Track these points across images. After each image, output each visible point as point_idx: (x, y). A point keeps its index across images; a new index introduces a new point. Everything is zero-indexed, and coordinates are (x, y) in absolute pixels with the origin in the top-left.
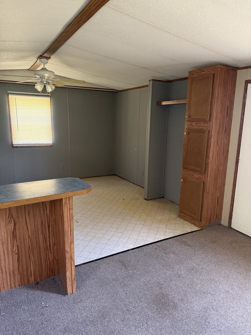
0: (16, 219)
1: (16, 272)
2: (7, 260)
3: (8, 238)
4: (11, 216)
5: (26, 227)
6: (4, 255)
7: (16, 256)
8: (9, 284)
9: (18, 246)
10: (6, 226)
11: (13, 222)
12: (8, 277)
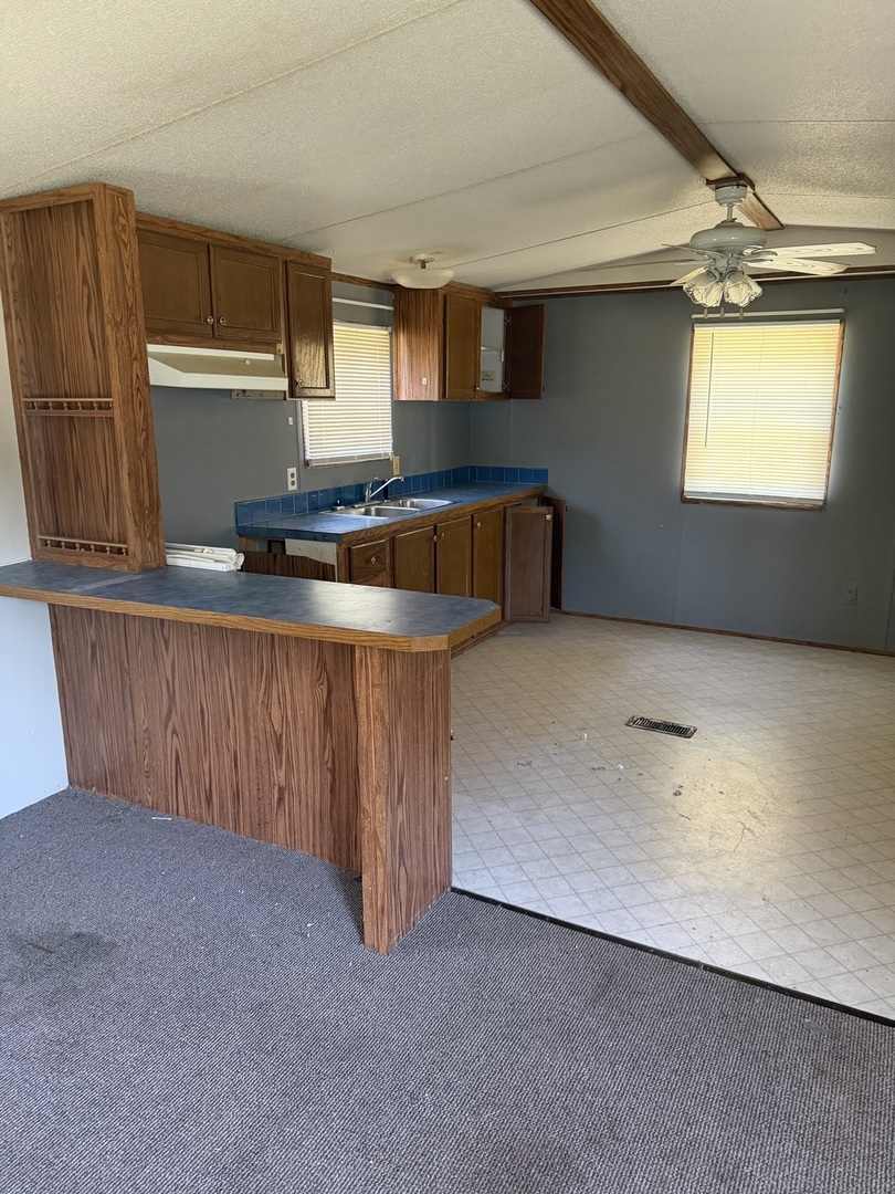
0: (332, 678)
1: (326, 820)
2: (310, 774)
3: (314, 721)
4: (322, 665)
5: (352, 708)
6: (306, 760)
7: (329, 776)
8: (311, 844)
9: (333, 751)
10: (312, 687)
11: (325, 682)
12: (311, 821)
